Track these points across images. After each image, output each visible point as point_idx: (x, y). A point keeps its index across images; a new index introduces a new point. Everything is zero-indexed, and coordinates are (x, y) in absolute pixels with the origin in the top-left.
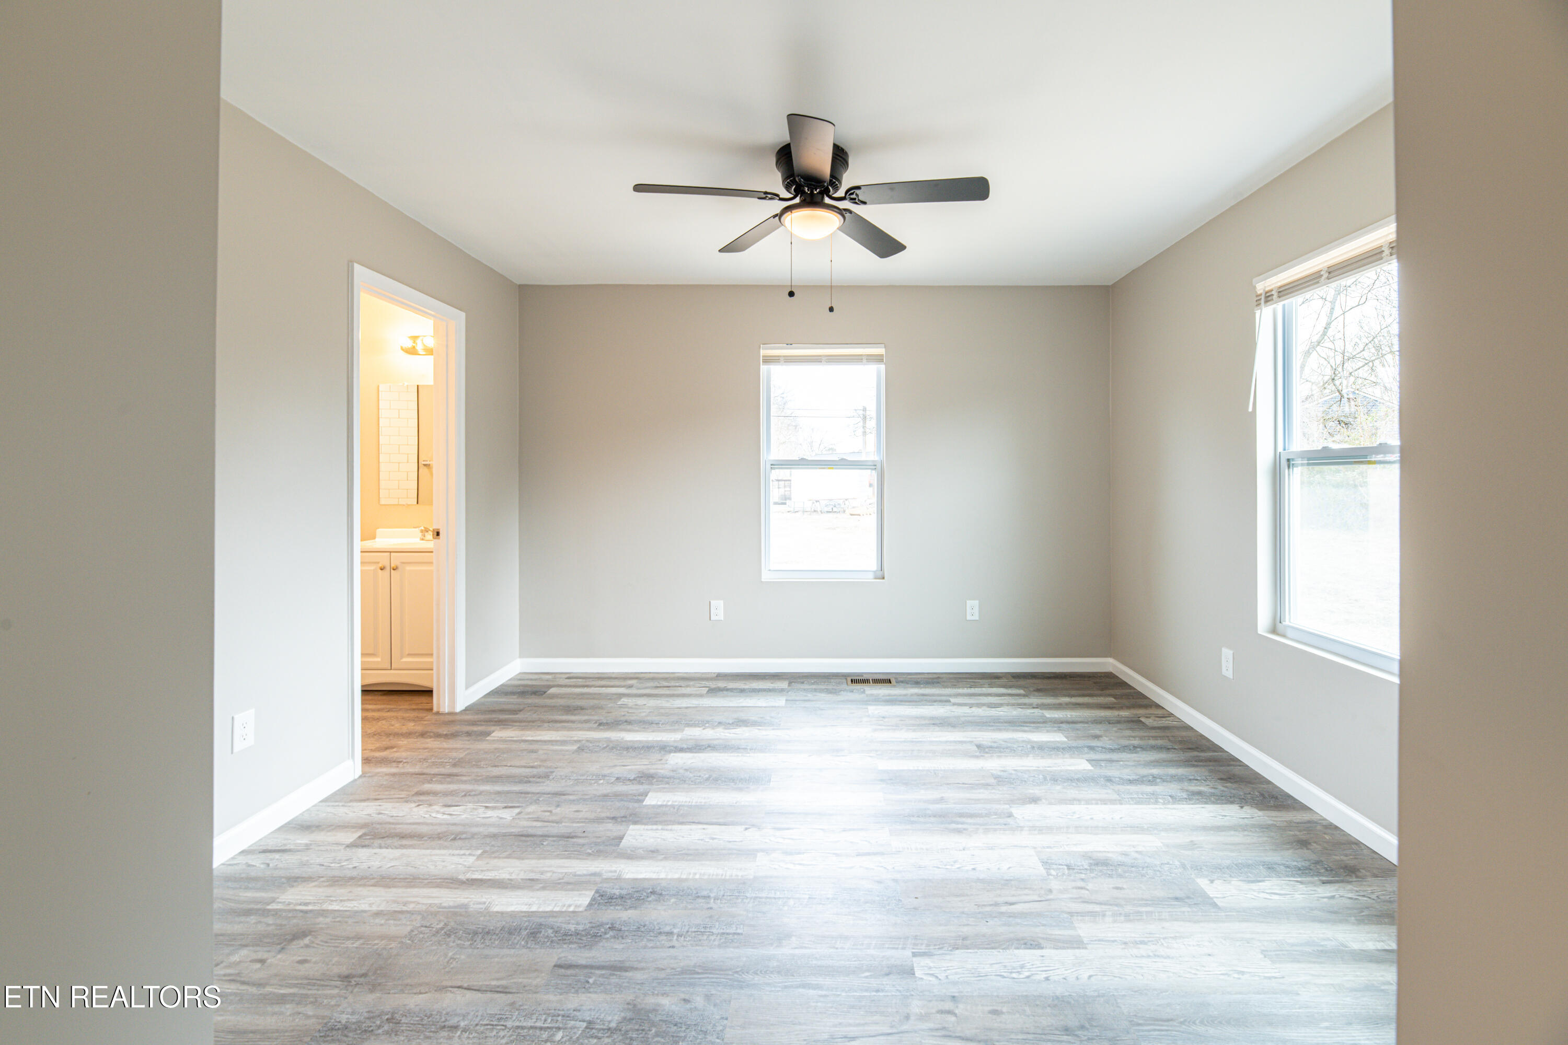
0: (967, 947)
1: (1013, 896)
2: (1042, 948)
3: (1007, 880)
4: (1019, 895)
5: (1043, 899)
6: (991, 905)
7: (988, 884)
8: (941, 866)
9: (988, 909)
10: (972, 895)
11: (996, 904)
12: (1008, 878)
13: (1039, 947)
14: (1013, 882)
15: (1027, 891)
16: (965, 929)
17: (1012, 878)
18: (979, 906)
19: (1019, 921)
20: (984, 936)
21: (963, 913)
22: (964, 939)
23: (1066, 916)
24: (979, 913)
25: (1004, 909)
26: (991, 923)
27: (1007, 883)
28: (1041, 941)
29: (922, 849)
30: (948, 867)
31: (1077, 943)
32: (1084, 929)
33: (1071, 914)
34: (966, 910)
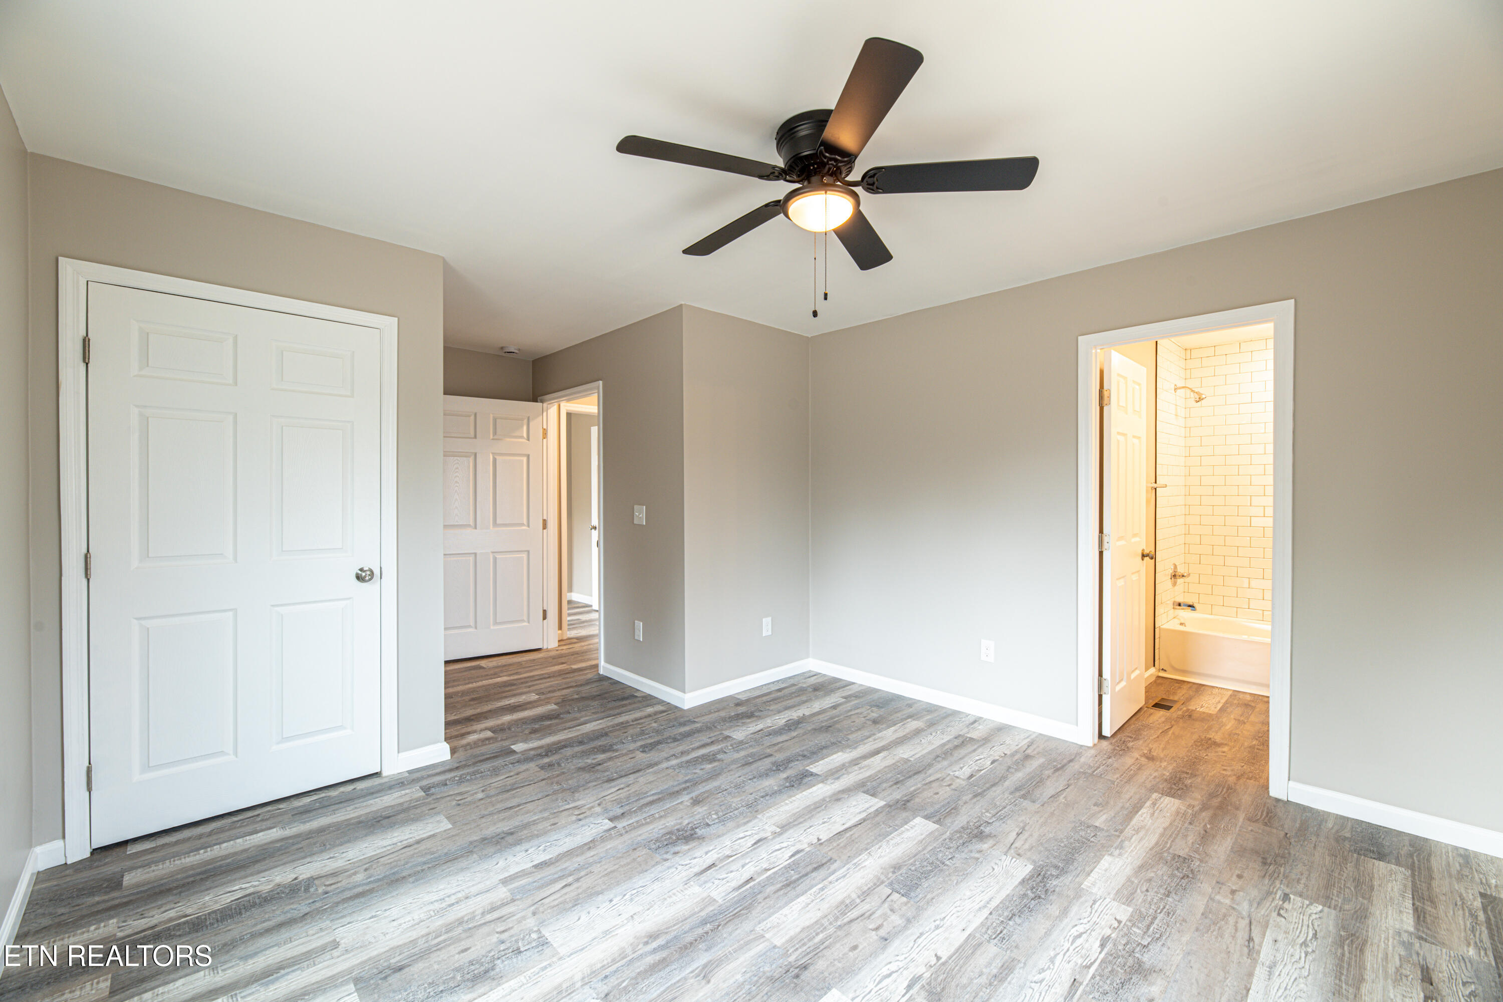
0: (585, 844)
1: (566, 894)
2: (533, 866)
3: (576, 905)
4: (561, 896)
5: (539, 903)
6: (581, 878)
7: (592, 894)
8: (641, 889)
9: (583, 873)
10: (601, 878)
11: (578, 880)
12: (576, 908)
13: (536, 866)
14: (571, 905)
15: (556, 903)
16: (592, 853)
17: (573, 909)
18: (591, 872)
19: (556, 876)
20: (577, 855)
21: (600, 862)
22: (590, 848)
23: (518, 897)
24: (587, 868)
25: (570, 879)
26: (576, 865)
27: (576, 902)
28: (534, 870)
29: (670, 897)
30: (635, 891)
31: (505, 882)
32: (503, 893)
33: (513, 900)
34: (599, 865)
